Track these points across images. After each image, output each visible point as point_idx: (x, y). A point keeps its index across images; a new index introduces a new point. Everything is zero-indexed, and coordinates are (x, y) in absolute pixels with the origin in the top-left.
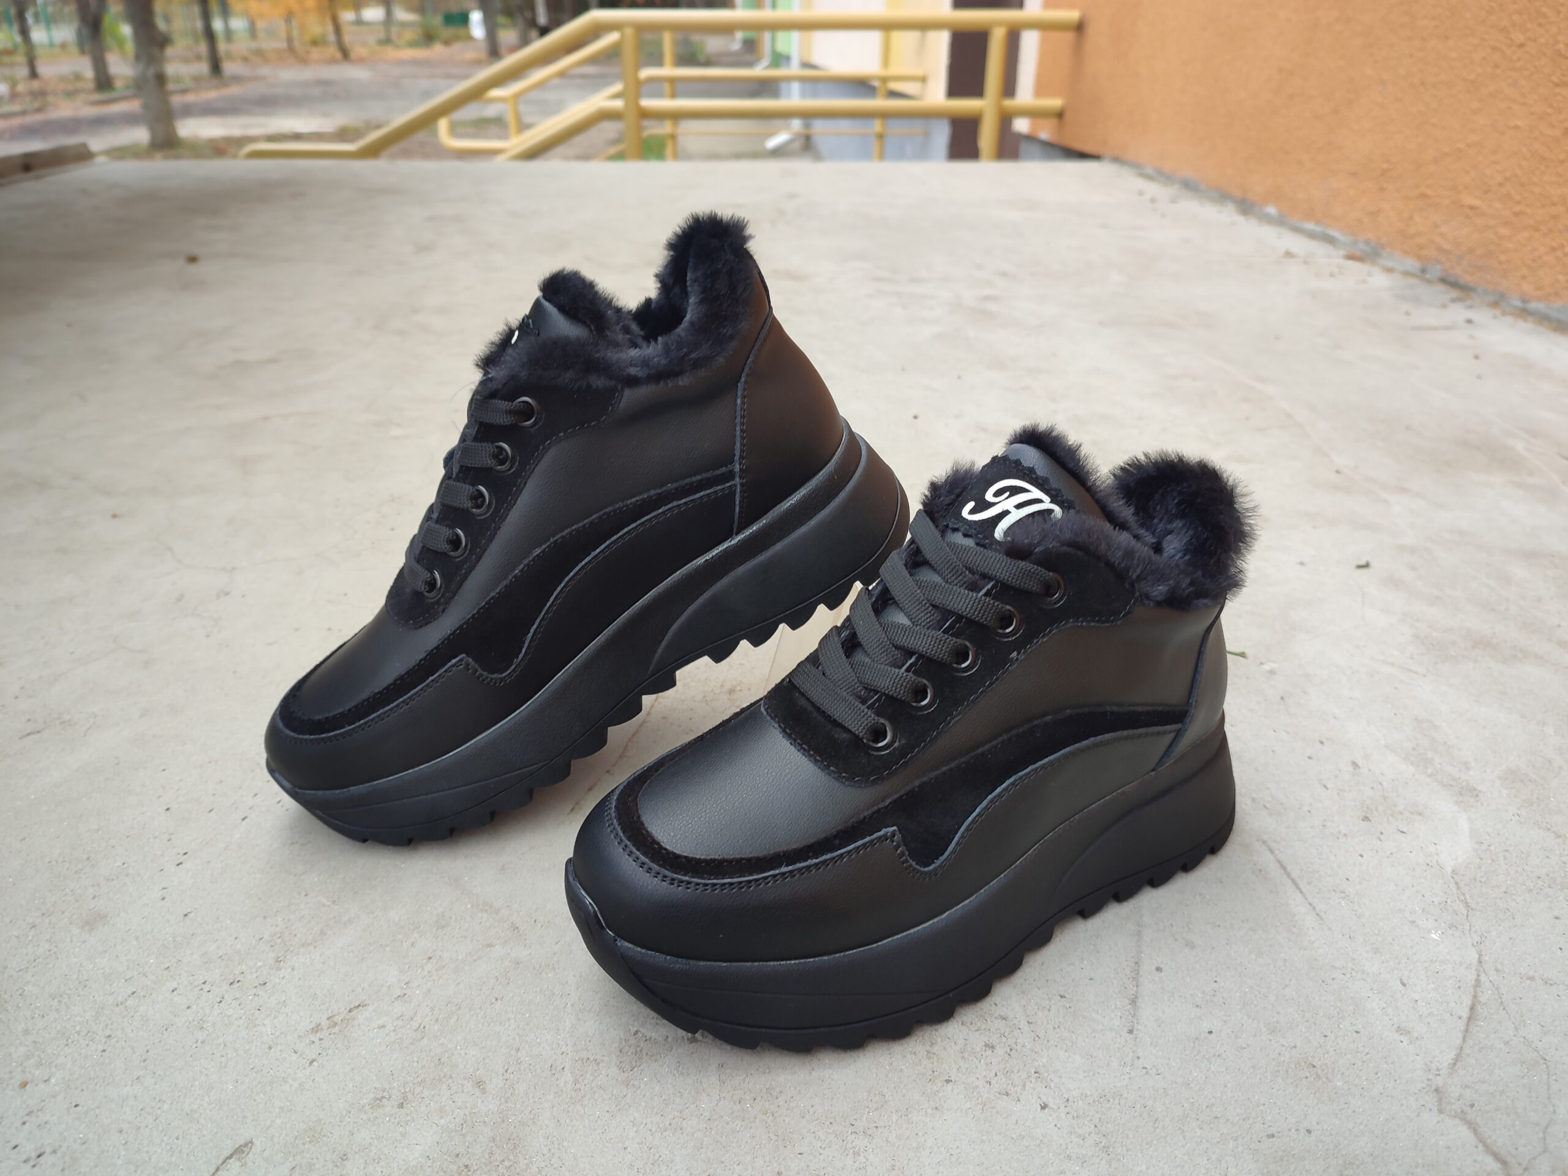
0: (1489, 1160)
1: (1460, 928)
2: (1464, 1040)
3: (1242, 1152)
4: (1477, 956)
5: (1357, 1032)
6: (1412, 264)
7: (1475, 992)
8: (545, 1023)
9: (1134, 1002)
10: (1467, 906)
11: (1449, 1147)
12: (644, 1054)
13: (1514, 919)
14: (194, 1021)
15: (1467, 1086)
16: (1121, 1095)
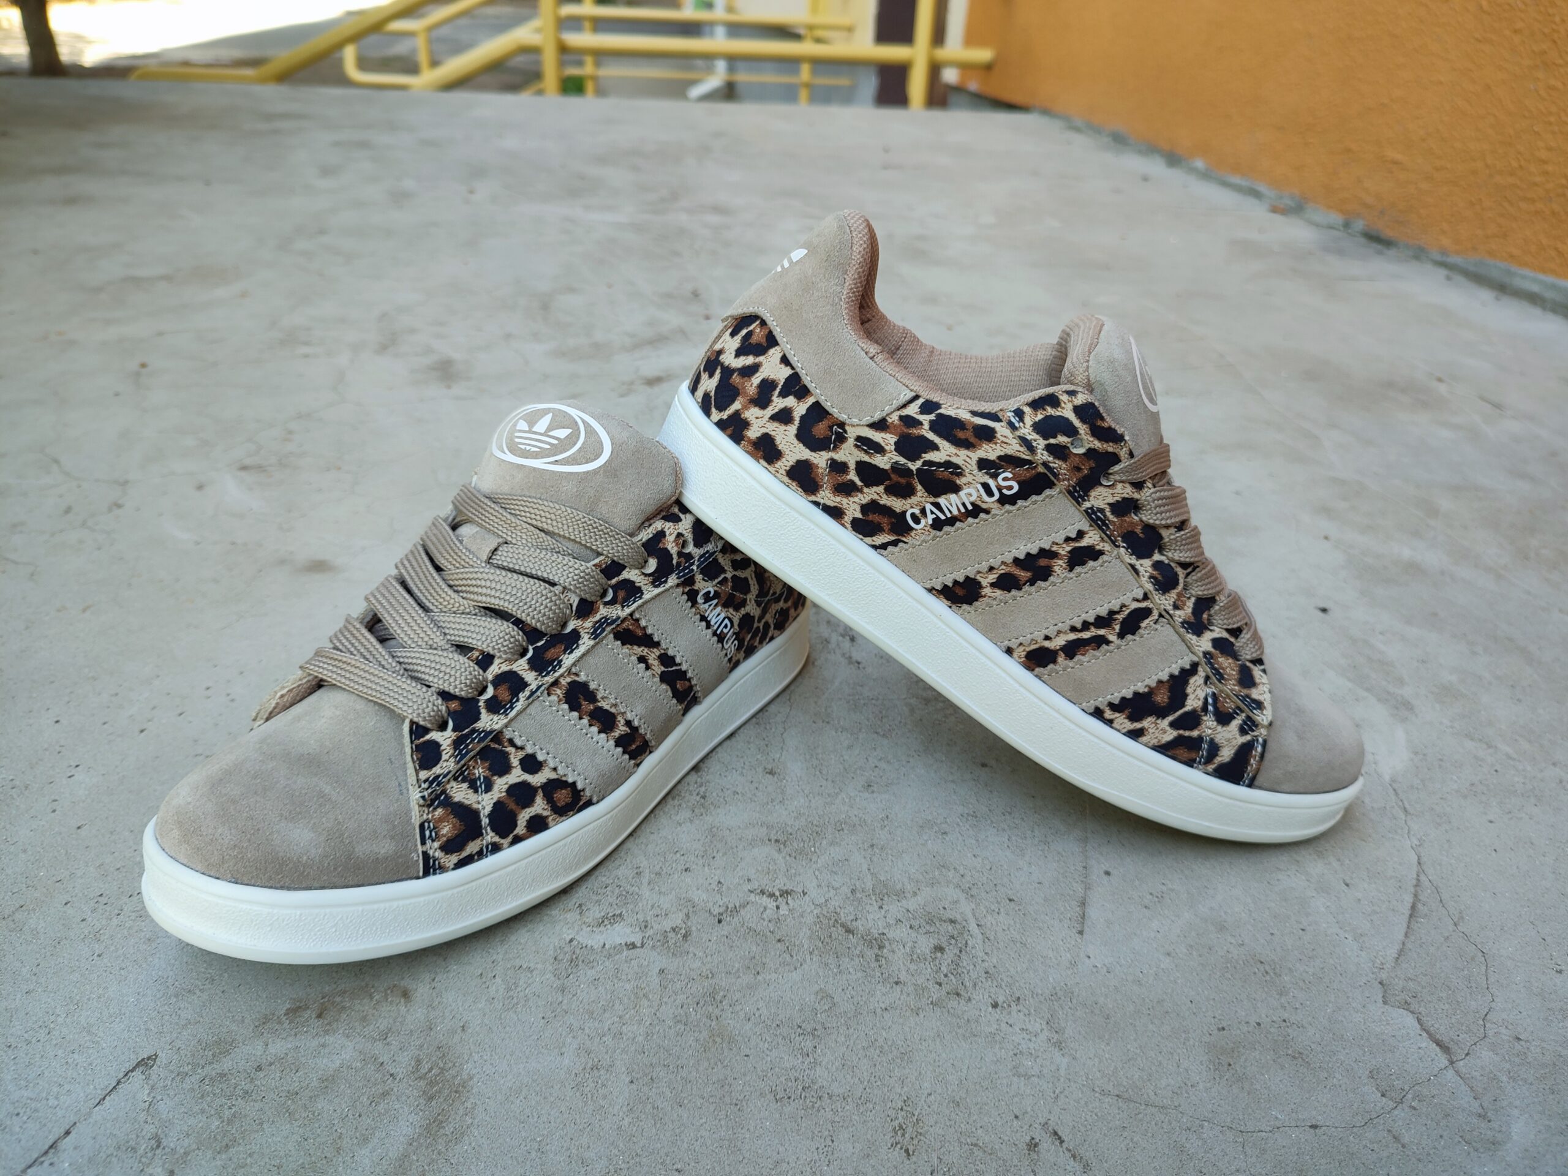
0: (1432, 1045)
1: (1398, 830)
2: (1406, 935)
3: (1194, 1045)
4: (1416, 858)
5: (1303, 930)
6: (1336, 218)
7: (1416, 892)
9: (1083, 904)
10: (1405, 810)
11: (1394, 1036)
12: (581, 959)
13: (1450, 822)
14: (89, 932)
16: (1072, 993)
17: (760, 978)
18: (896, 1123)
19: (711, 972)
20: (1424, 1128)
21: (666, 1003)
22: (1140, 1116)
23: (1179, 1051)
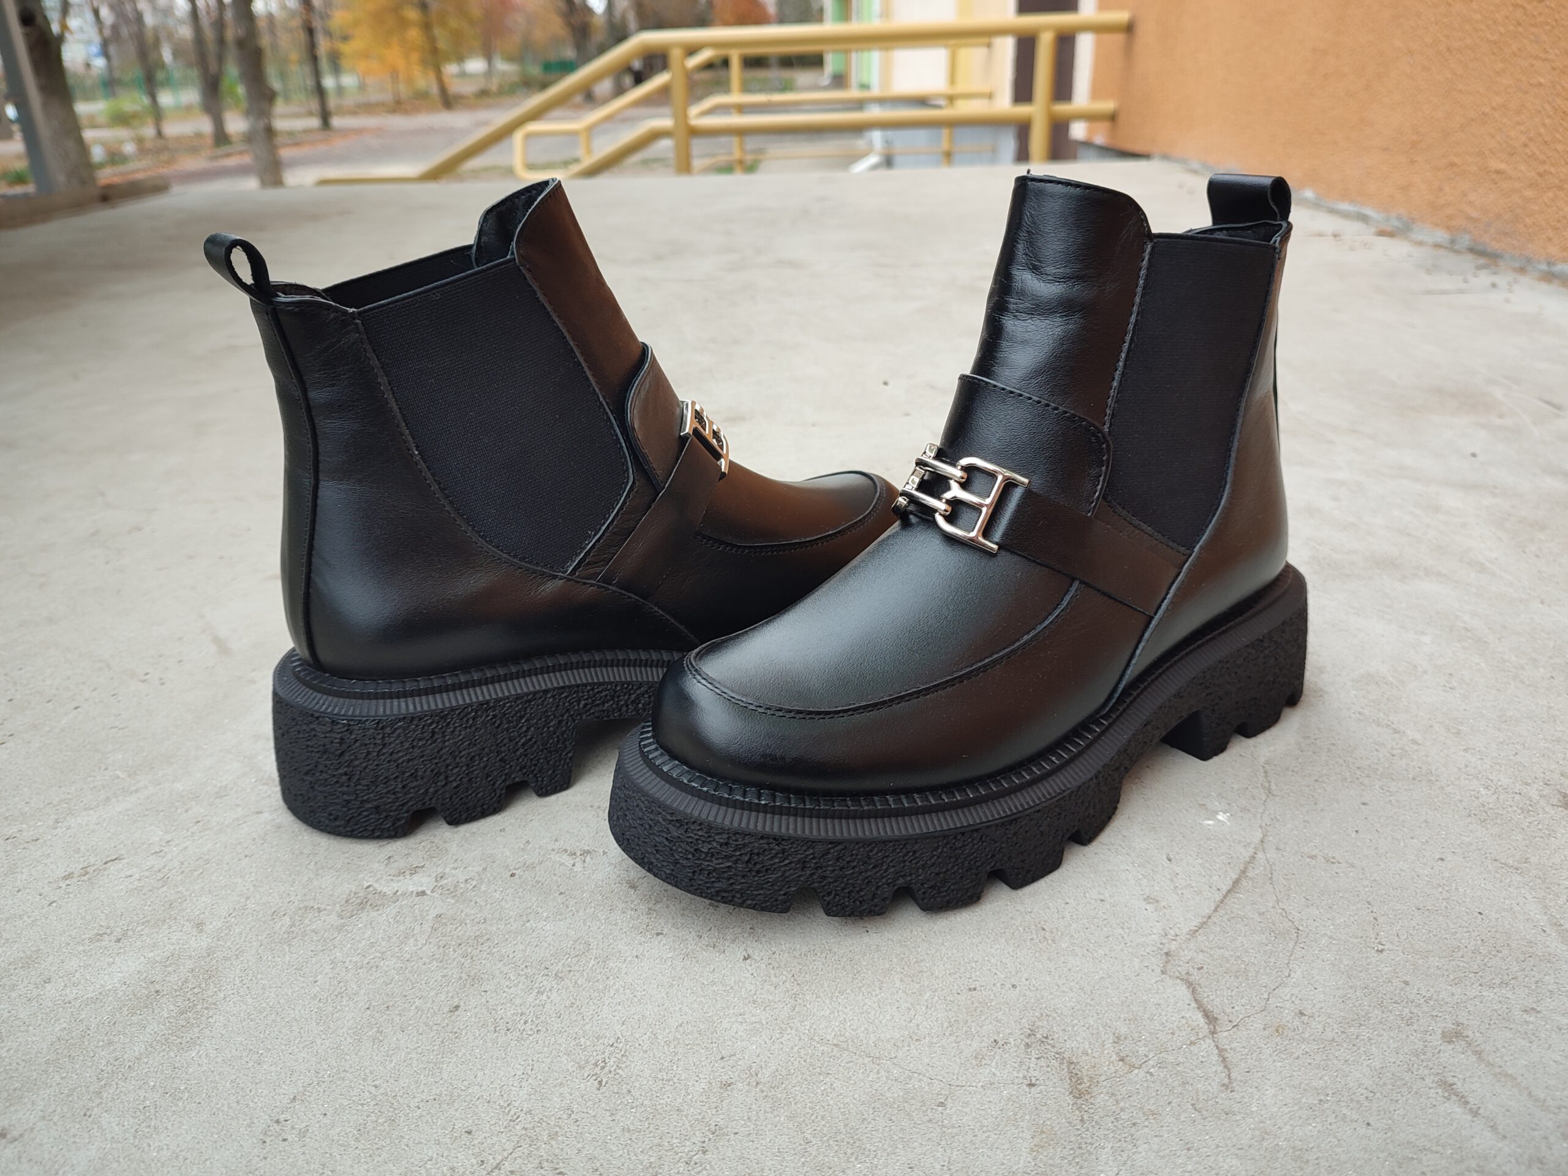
0: (1199, 1016)
1: (1252, 810)
2: (1216, 910)
3: (937, 1002)
4: (1261, 836)
5: (1102, 901)
6: (1441, 236)
7: (1246, 868)
8: (283, 876)
10: (1269, 791)
11: (1159, 1005)
12: (370, 902)
13: (1316, 804)
15: (1202, 951)
16: (830, 950)
17: (528, 924)
18: (599, 1057)
19: (485, 919)
20: (1154, 1094)
21: (430, 943)
22: (851, 1064)
23: (918, 1007)
